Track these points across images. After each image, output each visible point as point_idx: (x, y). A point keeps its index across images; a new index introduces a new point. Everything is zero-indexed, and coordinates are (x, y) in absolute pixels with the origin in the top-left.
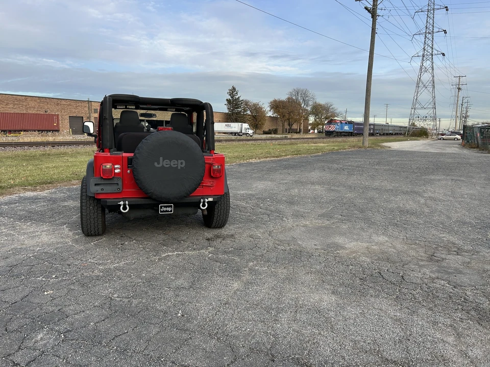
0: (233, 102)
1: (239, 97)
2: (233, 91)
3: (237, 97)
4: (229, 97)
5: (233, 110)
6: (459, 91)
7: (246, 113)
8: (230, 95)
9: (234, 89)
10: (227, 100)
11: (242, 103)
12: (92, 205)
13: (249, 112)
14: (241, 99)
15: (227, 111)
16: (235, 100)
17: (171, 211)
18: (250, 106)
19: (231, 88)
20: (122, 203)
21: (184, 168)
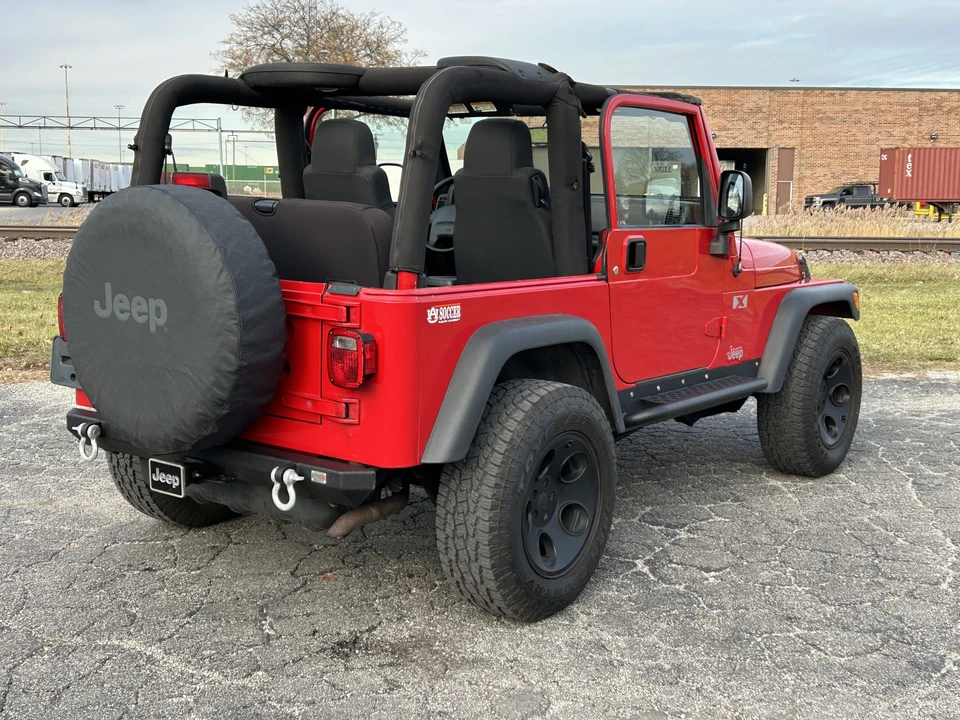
17: (178, 490)
20: (80, 428)
21: (166, 329)
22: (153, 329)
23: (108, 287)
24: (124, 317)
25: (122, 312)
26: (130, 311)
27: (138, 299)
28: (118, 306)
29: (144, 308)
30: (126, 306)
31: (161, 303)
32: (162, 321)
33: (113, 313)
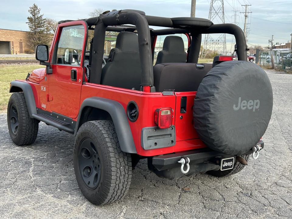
0: (35, 20)
1: (41, 16)
2: (34, 10)
3: (39, 15)
4: (31, 16)
5: (35, 29)
6: (246, 19)
7: (48, 33)
8: (31, 13)
9: (35, 7)
10: (28, 18)
11: (44, 22)
12: (123, 164)
13: (52, 32)
14: (43, 18)
15: (29, 30)
16: (37, 18)
18: (53, 26)
19: (32, 6)
20: (183, 161)
21: (259, 109)
22: (254, 110)
23: (240, 99)
24: (244, 108)
25: (244, 107)
26: (247, 106)
27: (251, 101)
28: (242, 105)
29: (252, 104)
30: (246, 104)
31: (258, 101)
32: (258, 107)
33: (240, 108)
